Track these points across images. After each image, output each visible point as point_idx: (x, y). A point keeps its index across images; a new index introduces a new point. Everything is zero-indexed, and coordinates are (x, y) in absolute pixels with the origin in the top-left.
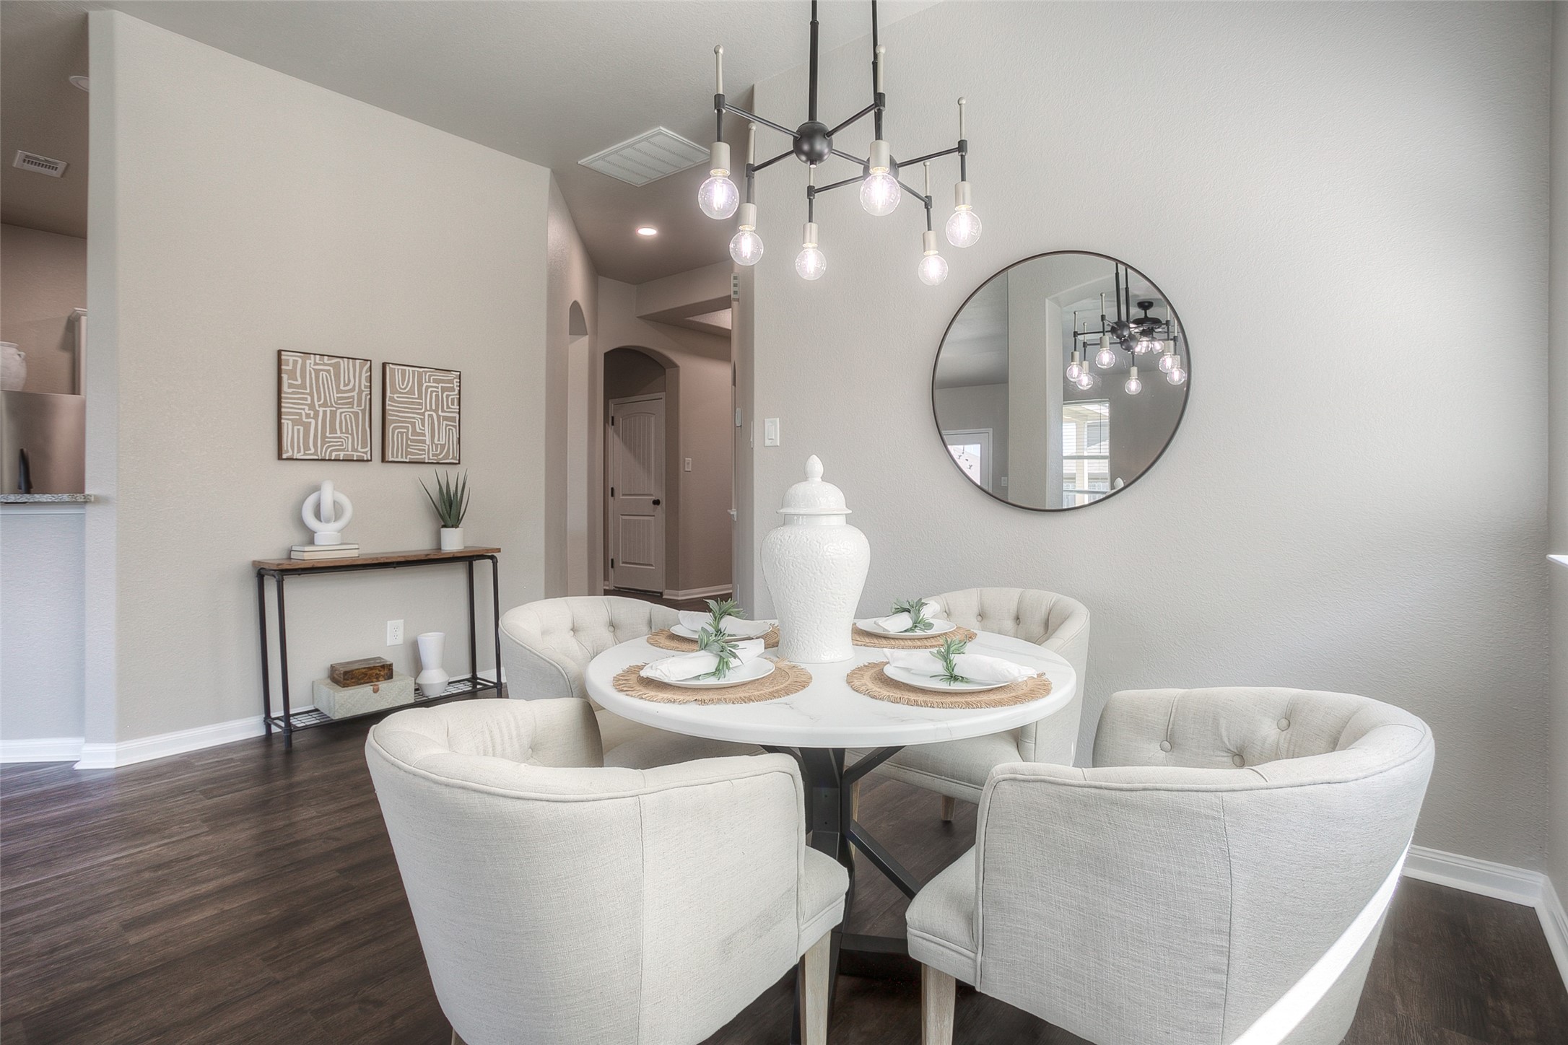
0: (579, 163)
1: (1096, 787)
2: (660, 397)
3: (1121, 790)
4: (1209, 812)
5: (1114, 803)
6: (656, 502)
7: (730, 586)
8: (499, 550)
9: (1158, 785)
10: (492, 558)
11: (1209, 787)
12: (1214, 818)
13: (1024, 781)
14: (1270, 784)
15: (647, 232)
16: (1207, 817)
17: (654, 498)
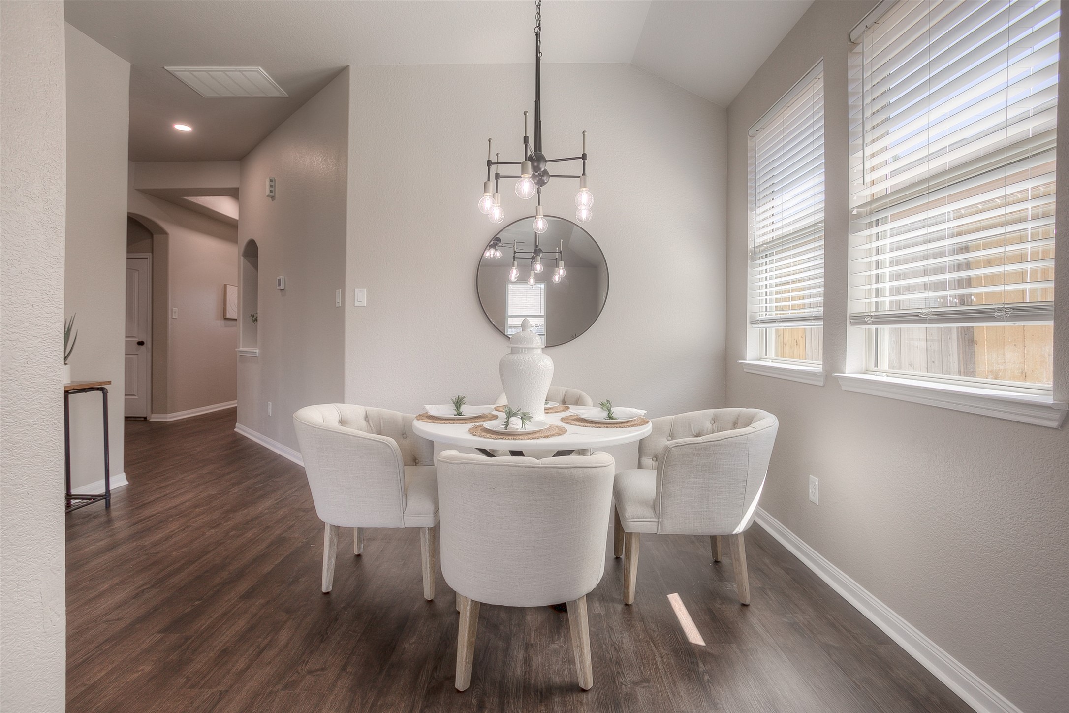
0: (166, 68)
1: (709, 442)
2: (146, 257)
3: (717, 441)
4: (744, 442)
5: (715, 445)
6: (141, 343)
7: (236, 401)
8: (109, 383)
9: (729, 436)
10: (102, 389)
11: (744, 434)
12: (745, 443)
13: (681, 446)
14: (757, 430)
15: (183, 128)
16: (743, 443)
17: (137, 340)
